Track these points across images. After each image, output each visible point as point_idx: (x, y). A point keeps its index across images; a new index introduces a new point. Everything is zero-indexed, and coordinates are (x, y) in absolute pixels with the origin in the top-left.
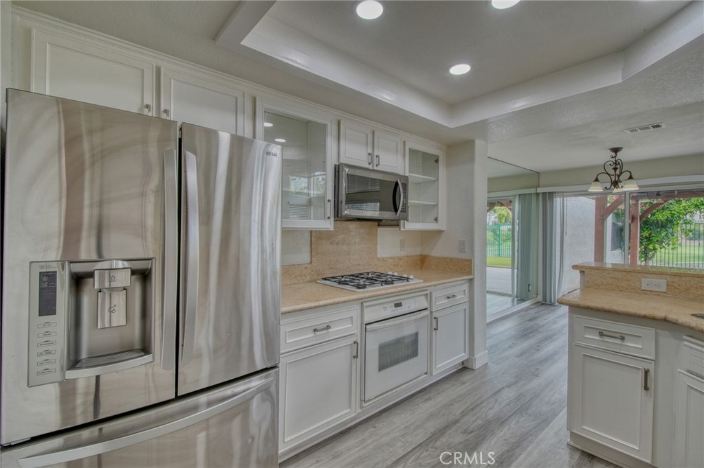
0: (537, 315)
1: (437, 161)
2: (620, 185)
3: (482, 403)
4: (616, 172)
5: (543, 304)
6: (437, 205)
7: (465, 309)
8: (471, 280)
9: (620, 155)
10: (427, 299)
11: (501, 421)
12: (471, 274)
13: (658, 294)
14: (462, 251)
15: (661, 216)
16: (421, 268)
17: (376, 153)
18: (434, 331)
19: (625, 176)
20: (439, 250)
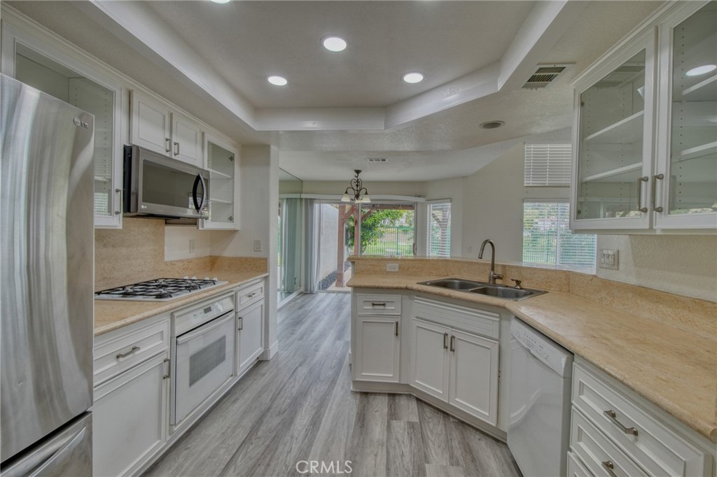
0: (304, 303)
1: (232, 159)
2: (360, 198)
3: (284, 386)
4: (358, 188)
5: (305, 294)
6: (233, 203)
7: (262, 306)
8: (266, 278)
9: (361, 176)
10: (232, 300)
11: (303, 394)
12: (267, 272)
13: (394, 273)
14: (257, 249)
15: (369, 221)
16: (211, 270)
17: (174, 140)
18: (239, 332)
19: (363, 191)
20: (232, 250)
